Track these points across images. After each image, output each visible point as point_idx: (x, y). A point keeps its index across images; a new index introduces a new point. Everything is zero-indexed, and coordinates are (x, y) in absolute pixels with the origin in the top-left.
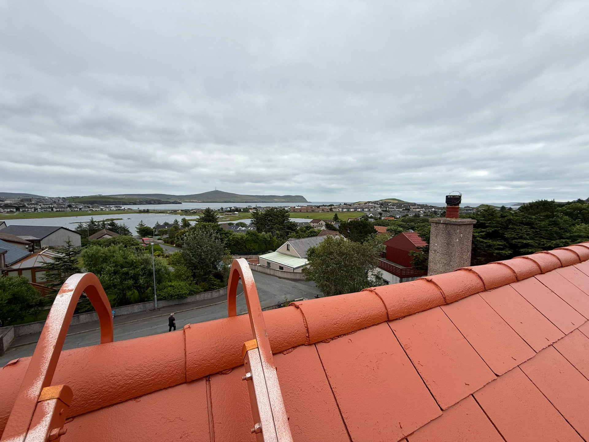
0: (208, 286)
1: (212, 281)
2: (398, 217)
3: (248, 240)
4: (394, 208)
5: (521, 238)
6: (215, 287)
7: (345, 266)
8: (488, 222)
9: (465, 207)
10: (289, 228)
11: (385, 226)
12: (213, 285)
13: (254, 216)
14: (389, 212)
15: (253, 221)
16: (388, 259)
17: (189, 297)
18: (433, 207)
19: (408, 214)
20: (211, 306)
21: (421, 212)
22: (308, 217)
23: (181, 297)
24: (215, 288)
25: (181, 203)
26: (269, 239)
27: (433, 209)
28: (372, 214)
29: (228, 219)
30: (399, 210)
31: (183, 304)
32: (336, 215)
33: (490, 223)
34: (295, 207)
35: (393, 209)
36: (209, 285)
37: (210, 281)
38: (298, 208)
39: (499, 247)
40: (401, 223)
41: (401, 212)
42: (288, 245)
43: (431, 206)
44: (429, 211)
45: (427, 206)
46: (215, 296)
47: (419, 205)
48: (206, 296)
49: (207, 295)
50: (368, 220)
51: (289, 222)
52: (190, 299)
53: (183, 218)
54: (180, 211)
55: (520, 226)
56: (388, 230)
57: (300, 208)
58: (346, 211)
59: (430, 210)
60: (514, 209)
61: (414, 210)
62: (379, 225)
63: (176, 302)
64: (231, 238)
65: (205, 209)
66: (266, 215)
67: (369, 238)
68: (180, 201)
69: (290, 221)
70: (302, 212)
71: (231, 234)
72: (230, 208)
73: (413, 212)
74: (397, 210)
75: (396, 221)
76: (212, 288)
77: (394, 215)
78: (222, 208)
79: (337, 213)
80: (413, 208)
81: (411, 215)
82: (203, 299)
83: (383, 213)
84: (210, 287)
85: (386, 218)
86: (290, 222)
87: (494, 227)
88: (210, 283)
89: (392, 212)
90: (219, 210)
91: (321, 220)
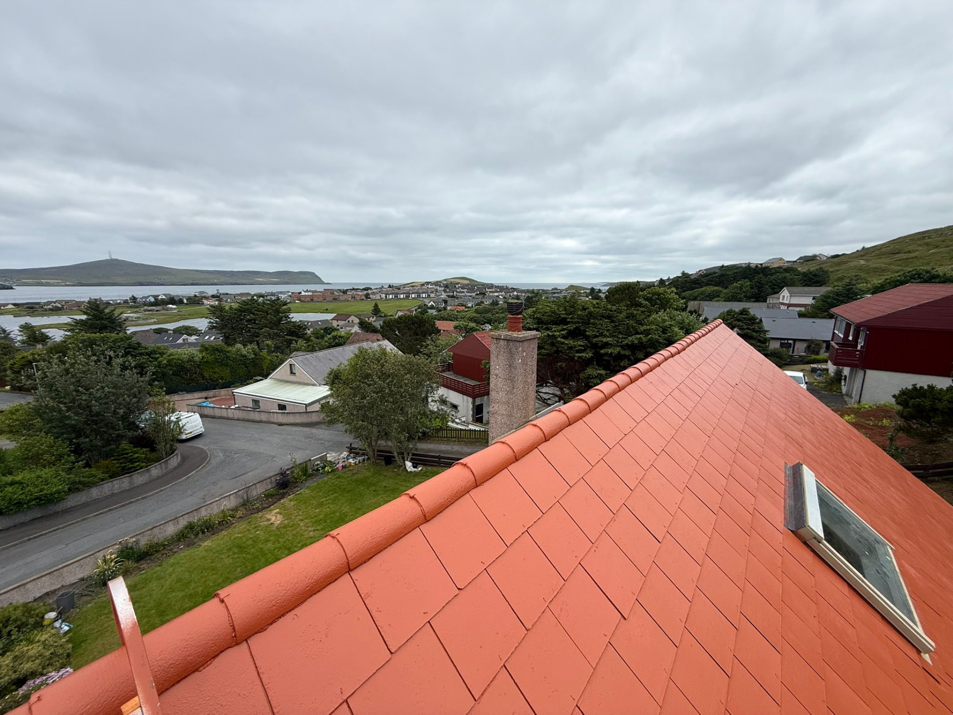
0: (117, 465)
1: (128, 454)
2: (470, 305)
3: (206, 362)
4: (464, 292)
5: (602, 335)
6: (137, 464)
7: (392, 394)
8: (570, 316)
9: (553, 289)
10: (291, 333)
11: (452, 321)
12: (132, 461)
13: (214, 313)
14: (457, 298)
15: (213, 323)
16: (457, 373)
17: (70, 497)
18: (514, 289)
19: (483, 300)
20: (132, 502)
21: (500, 297)
22: (327, 310)
23: (46, 501)
24: (138, 466)
25: (12, 288)
26: (253, 356)
27: (515, 293)
28: (434, 302)
29: (152, 321)
30: (471, 294)
31: (56, 514)
32: (376, 306)
33: (571, 318)
34: (300, 293)
35: (463, 294)
36: (121, 463)
37: (123, 454)
38: (307, 294)
39: (580, 348)
40: (475, 315)
41: (473, 298)
42: (291, 365)
43: (512, 288)
44: (510, 296)
45: (507, 288)
46: (141, 483)
47: (497, 287)
48: (117, 486)
49: (121, 484)
50: (428, 312)
51: (290, 322)
52: (73, 500)
53: (23, 323)
54: (10, 306)
55: (601, 319)
56: (456, 327)
57: (310, 294)
58: (392, 298)
59: (512, 294)
60: (603, 291)
61: (491, 294)
62: (444, 319)
63: (37, 513)
64: (165, 362)
65: (87, 300)
66: (240, 310)
67: (429, 342)
68: (7, 284)
69: (293, 320)
70: (315, 302)
71: (162, 354)
72: (155, 297)
73: (490, 297)
74: (469, 294)
75: (467, 311)
76: (132, 468)
77: (465, 303)
78: (133, 297)
79: (378, 302)
80: (490, 292)
81: (487, 302)
82: (108, 493)
83: (449, 299)
84: (125, 466)
85: (454, 308)
86: (293, 322)
87: (575, 323)
88: (124, 458)
89: (461, 298)
90: (126, 302)
91: (350, 316)
